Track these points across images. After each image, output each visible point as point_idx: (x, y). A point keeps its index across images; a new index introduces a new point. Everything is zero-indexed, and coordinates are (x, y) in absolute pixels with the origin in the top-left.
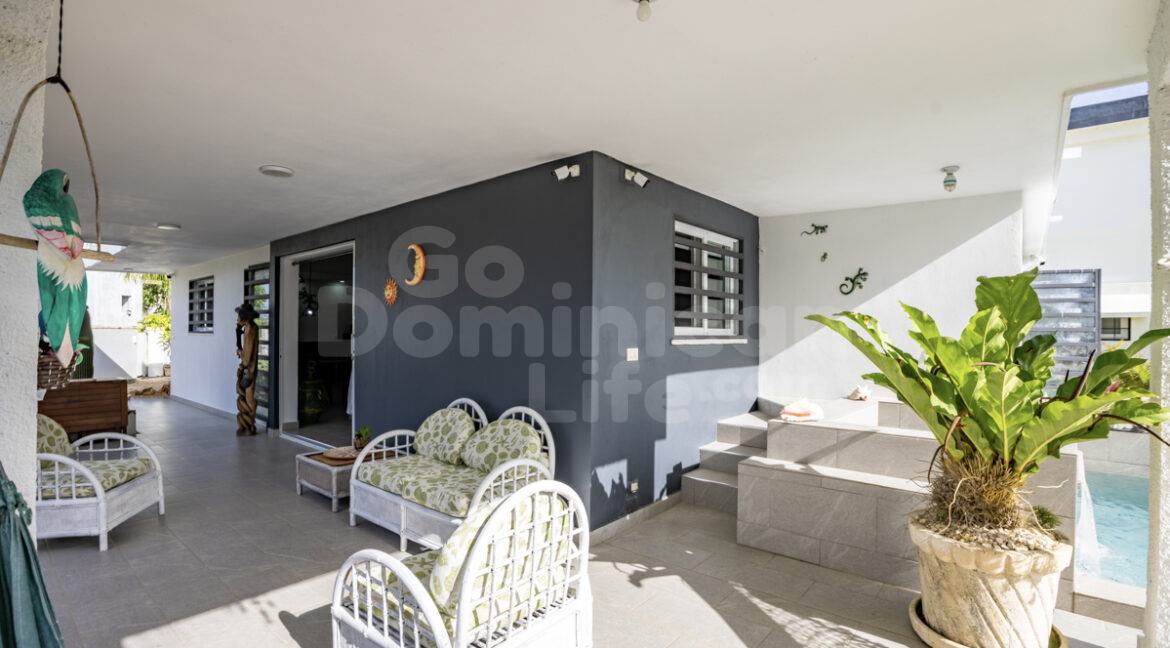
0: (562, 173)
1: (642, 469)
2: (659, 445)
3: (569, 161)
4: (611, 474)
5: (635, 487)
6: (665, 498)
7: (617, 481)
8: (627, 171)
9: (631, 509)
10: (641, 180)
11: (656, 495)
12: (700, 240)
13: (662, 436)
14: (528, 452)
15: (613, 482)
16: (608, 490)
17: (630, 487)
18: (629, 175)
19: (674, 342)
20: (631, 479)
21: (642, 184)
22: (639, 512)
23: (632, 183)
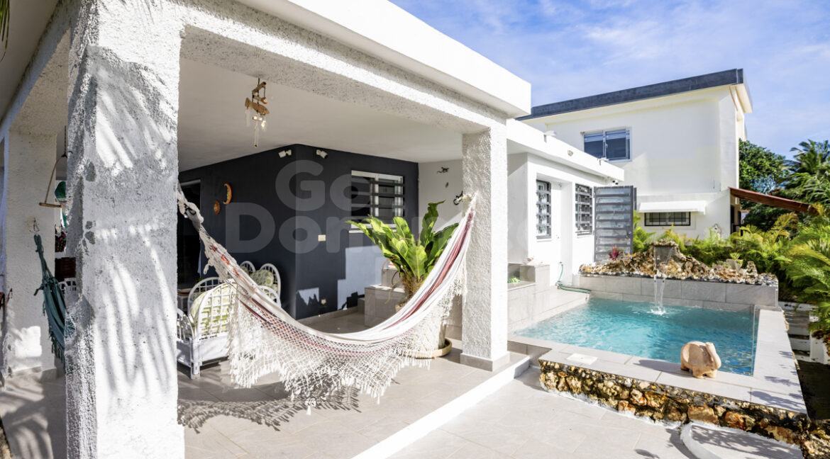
0: (282, 154)
1: (330, 293)
2: (340, 283)
3: (286, 148)
4: (307, 295)
5: (324, 302)
6: (345, 309)
7: (313, 298)
8: (318, 151)
9: (322, 312)
10: (323, 154)
11: (340, 306)
12: (374, 179)
13: (343, 277)
14: (266, 283)
15: (310, 298)
16: (307, 302)
17: (320, 301)
18: (318, 152)
19: (350, 232)
20: (321, 298)
21: (324, 157)
22: (326, 315)
23: (319, 156)
